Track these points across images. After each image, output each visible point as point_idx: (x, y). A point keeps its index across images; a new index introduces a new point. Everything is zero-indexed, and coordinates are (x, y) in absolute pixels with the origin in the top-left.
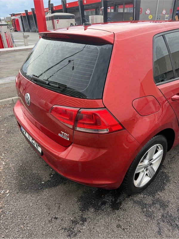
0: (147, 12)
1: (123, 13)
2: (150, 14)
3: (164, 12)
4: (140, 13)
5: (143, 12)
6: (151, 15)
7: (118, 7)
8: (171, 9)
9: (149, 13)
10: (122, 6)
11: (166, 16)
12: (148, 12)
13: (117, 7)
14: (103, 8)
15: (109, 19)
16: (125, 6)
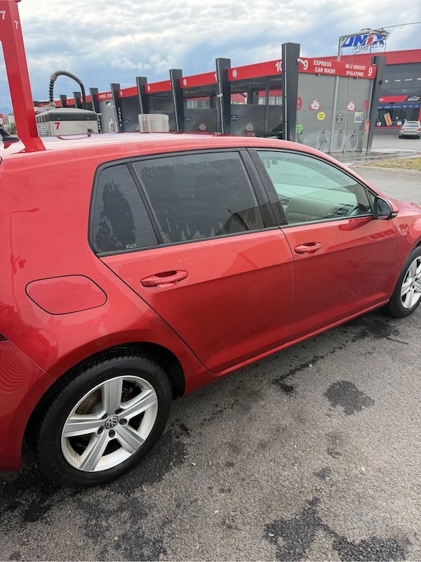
0: (313, 106)
1: (265, 106)
2: (320, 109)
3: (351, 106)
4: (298, 107)
5: (304, 106)
6: (321, 113)
7: (257, 94)
8: (367, 101)
9: (317, 108)
10: (264, 92)
11: (357, 114)
12: (315, 106)
13: (254, 93)
14: (221, 95)
15: (234, 118)
16: (270, 92)
